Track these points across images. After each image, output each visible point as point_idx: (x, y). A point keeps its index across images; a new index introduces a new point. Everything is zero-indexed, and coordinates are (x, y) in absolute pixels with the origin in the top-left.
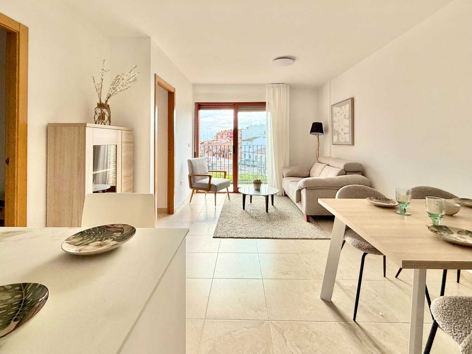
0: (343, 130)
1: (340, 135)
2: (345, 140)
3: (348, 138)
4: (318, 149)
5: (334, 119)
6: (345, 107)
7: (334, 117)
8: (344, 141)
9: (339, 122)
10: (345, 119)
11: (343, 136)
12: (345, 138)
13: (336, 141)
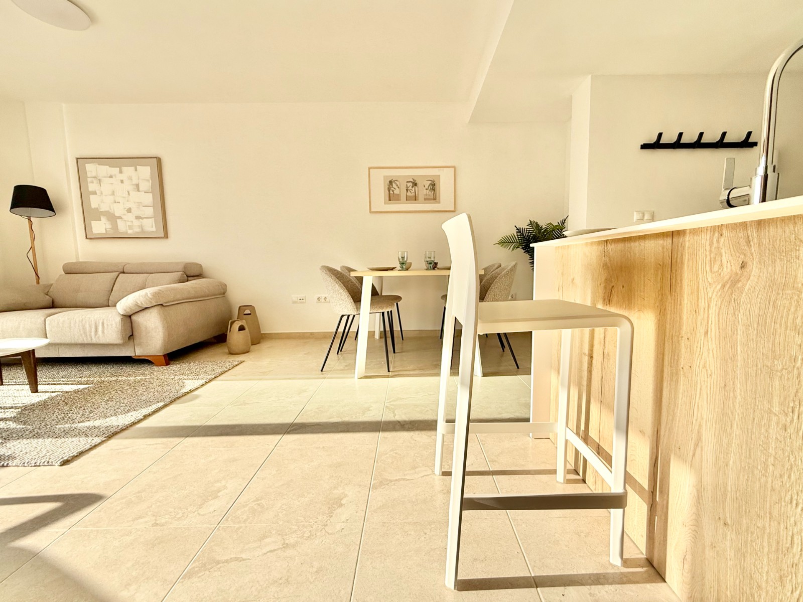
0: (132, 211)
1: (118, 221)
2: (142, 229)
3: (150, 226)
4: (32, 248)
5: (92, 187)
6: (136, 170)
7: (90, 185)
8: (138, 230)
9: (113, 194)
10: (138, 190)
11: (132, 222)
12: (141, 227)
13: (104, 232)
